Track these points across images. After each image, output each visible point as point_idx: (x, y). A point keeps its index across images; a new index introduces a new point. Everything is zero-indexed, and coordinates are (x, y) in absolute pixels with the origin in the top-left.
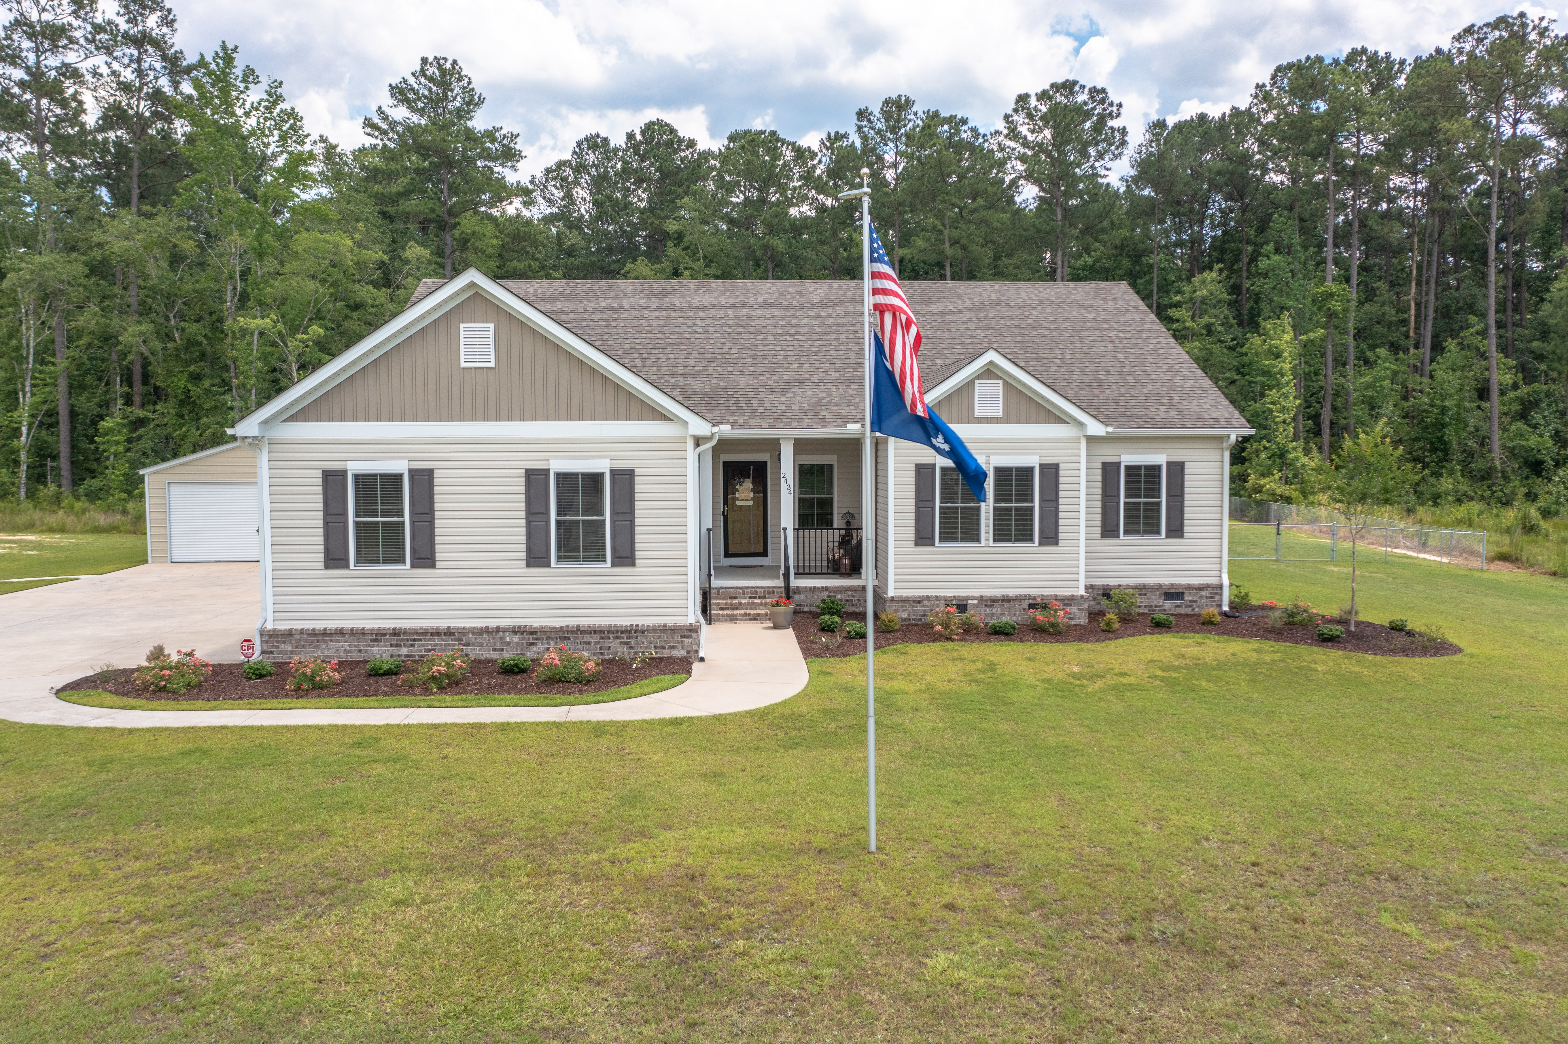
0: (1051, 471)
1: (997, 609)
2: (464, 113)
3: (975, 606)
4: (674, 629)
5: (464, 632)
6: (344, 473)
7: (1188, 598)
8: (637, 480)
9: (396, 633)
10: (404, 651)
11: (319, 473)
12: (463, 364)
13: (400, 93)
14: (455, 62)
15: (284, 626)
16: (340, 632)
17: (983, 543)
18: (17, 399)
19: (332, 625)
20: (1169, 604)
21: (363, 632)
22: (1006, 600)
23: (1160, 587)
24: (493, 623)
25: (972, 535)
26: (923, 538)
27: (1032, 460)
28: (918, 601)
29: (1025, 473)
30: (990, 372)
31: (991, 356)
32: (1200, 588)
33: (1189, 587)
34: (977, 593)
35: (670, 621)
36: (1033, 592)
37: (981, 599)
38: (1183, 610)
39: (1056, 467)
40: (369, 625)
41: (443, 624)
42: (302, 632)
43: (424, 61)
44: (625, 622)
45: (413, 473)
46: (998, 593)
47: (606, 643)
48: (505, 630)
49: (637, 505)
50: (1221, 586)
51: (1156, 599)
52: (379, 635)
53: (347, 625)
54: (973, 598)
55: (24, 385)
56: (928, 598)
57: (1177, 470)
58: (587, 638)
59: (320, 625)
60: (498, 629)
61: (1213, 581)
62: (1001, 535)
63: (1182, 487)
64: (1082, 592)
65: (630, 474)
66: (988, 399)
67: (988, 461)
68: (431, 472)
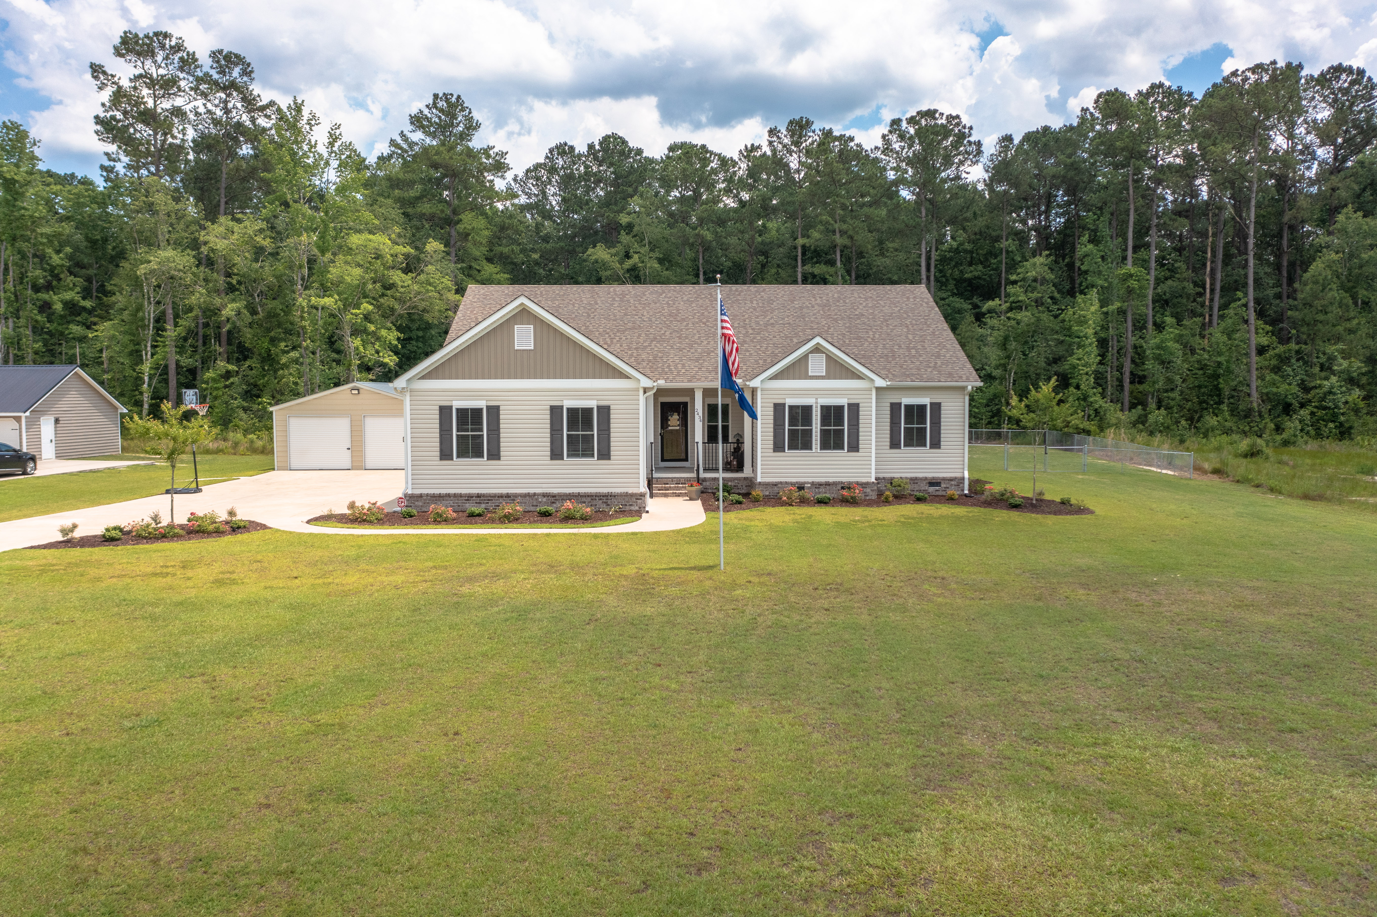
0: (854, 408)
1: (821, 490)
2: (464, 136)
3: (809, 488)
4: (632, 495)
5: (516, 496)
6: (451, 407)
7: (943, 485)
8: (612, 412)
9: (479, 496)
10: (483, 506)
11: (437, 408)
12: (516, 348)
13: (418, 121)
14: (459, 97)
15: (418, 492)
16: (448, 495)
17: (814, 450)
18: (141, 356)
19: (444, 491)
20: (932, 489)
21: (461, 495)
22: (828, 484)
23: (926, 478)
24: (532, 491)
25: (807, 445)
26: (778, 447)
27: (843, 401)
28: (775, 485)
29: (839, 409)
30: (817, 349)
31: (818, 340)
32: (951, 480)
33: (944, 479)
34: (810, 480)
35: (630, 491)
36: (844, 480)
37: (813, 483)
38: (940, 493)
39: (857, 405)
40: (464, 491)
41: (504, 491)
42: (427, 495)
43: (436, 96)
44: (605, 491)
45: (488, 408)
46: (823, 480)
47: (594, 502)
48: (539, 495)
49: (612, 425)
50: (963, 479)
51: (924, 486)
52: (470, 497)
53: (452, 491)
54: (808, 483)
55: (146, 346)
56: (781, 483)
57: (936, 407)
58: (584, 499)
59: (437, 492)
60: (535, 494)
61: (958, 475)
62: (825, 445)
63: (940, 418)
64: (873, 480)
65: (608, 408)
66: (817, 365)
67: (816, 402)
68: (498, 407)
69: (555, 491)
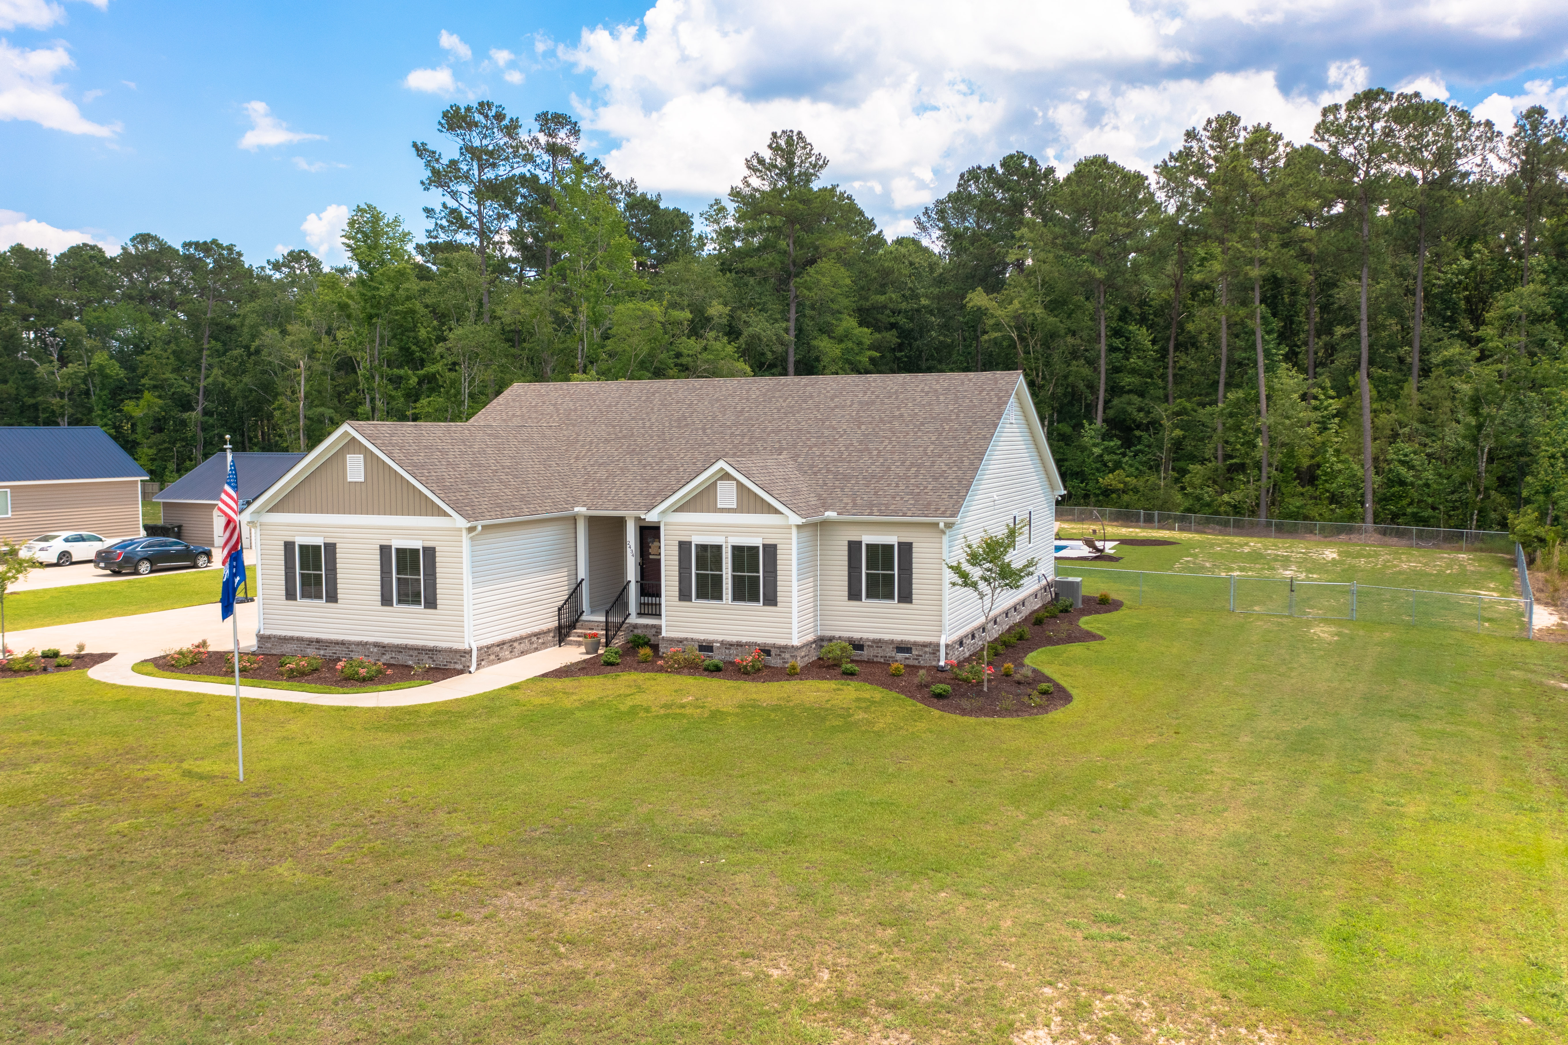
0: (771, 550)
1: (733, 651)
3: (719, 648)
4: (457, 651)
5: (350, 643)
6: (294, 543)
7: (915, 652)
8: (437, 554)
9: (318, 641)
11: (282, 543)
12: (348, 480)
14: (799, 133)
15: (268, 632)
16: (293, 638)
17: (724, 601)
19: (289, 634)
20: (900, 656)
21: (303, 639)
22: (739, 645)
23: (892, 642)
25: (718, 596)
26: (684, 596)
27: (756, 541)
28: (680, 641)
29: (754, 550)
30: (727, 476)
31: (721, 464)
32: (925, 645)
33: (916, 644)
34: (720, 638)
35: (455, 646)
36: (761, 641)
37: (722, 643)
38: (911, 662)
39: (774, 547)
40: (306, 635)
41: (340, 638)
42: (275, 637)
43: (774, 135)
44: (431, 644)
45: (326, 545)
46: (734, 639)
47: (421, 657)
48: (370, 644)
49: (438, 570)
50: (939, 645)
51: (890, 652)
52: (310, 642)
53: (296, 634)
54: (717, 642)
56: (686, 639)
57: (906, 549)
58: (411, 653)
59: (283, 633)
60: (366, 643)
61: (933, 640)
62: (738, 596)
63: (911, 563)
64: (796, 643)
65: (433, 550)
66: (726, 495)
67: (727, 541)
68: (335, 544)
69: (386, 641)
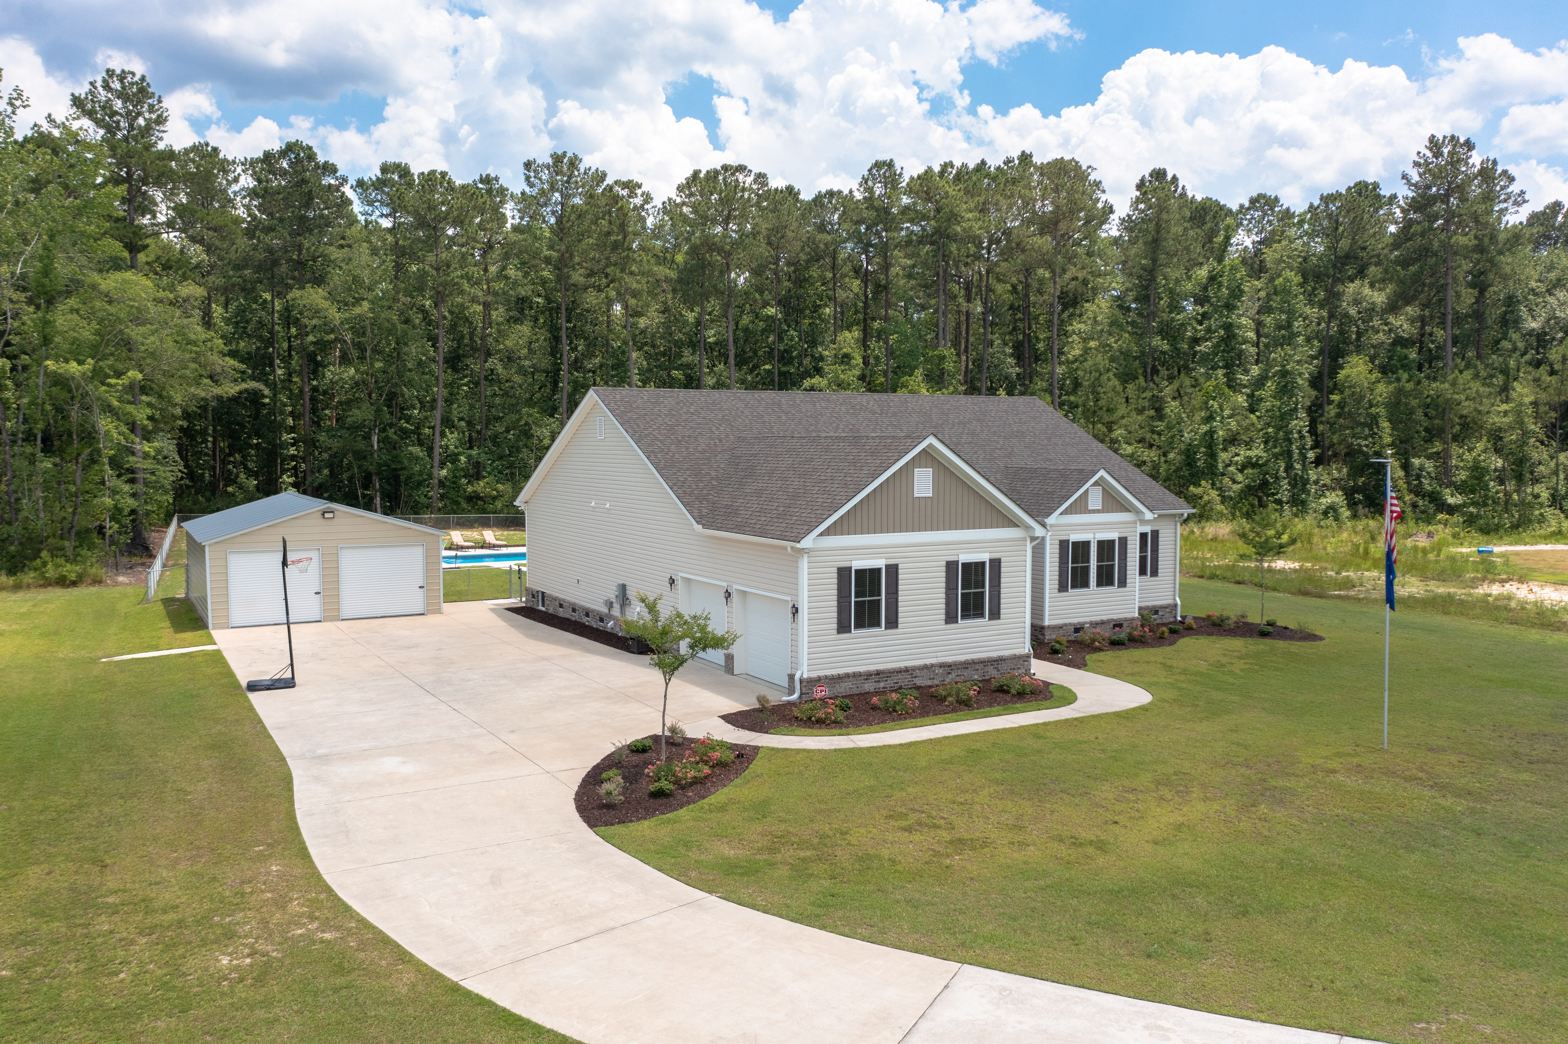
0: (1123, 542)
1: (1097, 629)
3: (1087, 628)
4: (1020, 657)
5: (914, 669)
6: (849, 569)
7: (1159, 613)
8: (1002, 565)
9: (878, 673)
10: (882, 685)
11: (835, 570)
12: (916, 495)
15: (814, 675)
16: (847, 676)
17: (1091, 588)
19: (841, 671)
21: (859, 675)
22: (1102, 622)
23: (1148, 607)
24: (928, 662)
25: (1085, 584)
26: (1062, 588)
27: (1115, 535)
28: (1060, 627)
29: (1111, 543)
30: (1099, 483)
31: (1102, 472)
32: (1166, 607)
33: (1160, 607)
34: (1088, 619)
35: (1015, 652)
36: (1115, 617)
38: (1157, 621)
39: (1125, 539)
40: (862, 669)
41: (902, 665)
42: (826, 677)
44: (994, 655)
45: (887, 566)
46: (1098, 619)
48: (936, 665)
49: (1002, 580)
50: (1176, 605)
52: (868, 675)
53: (850, 670)
54: (1086, 623)
56: (1066, 625)
57: (1155, 535)
58: (977, 667)
59: (835, 672)
60: (932, 665)
61: (1170, 602)
62: (1100, 582)
63: (1157, 546)
64: (1137, 615)
65: (999, 561)
66: (1095, 498)
67: (1093, 537)
68: (897, 565)
69: (950, 659)
